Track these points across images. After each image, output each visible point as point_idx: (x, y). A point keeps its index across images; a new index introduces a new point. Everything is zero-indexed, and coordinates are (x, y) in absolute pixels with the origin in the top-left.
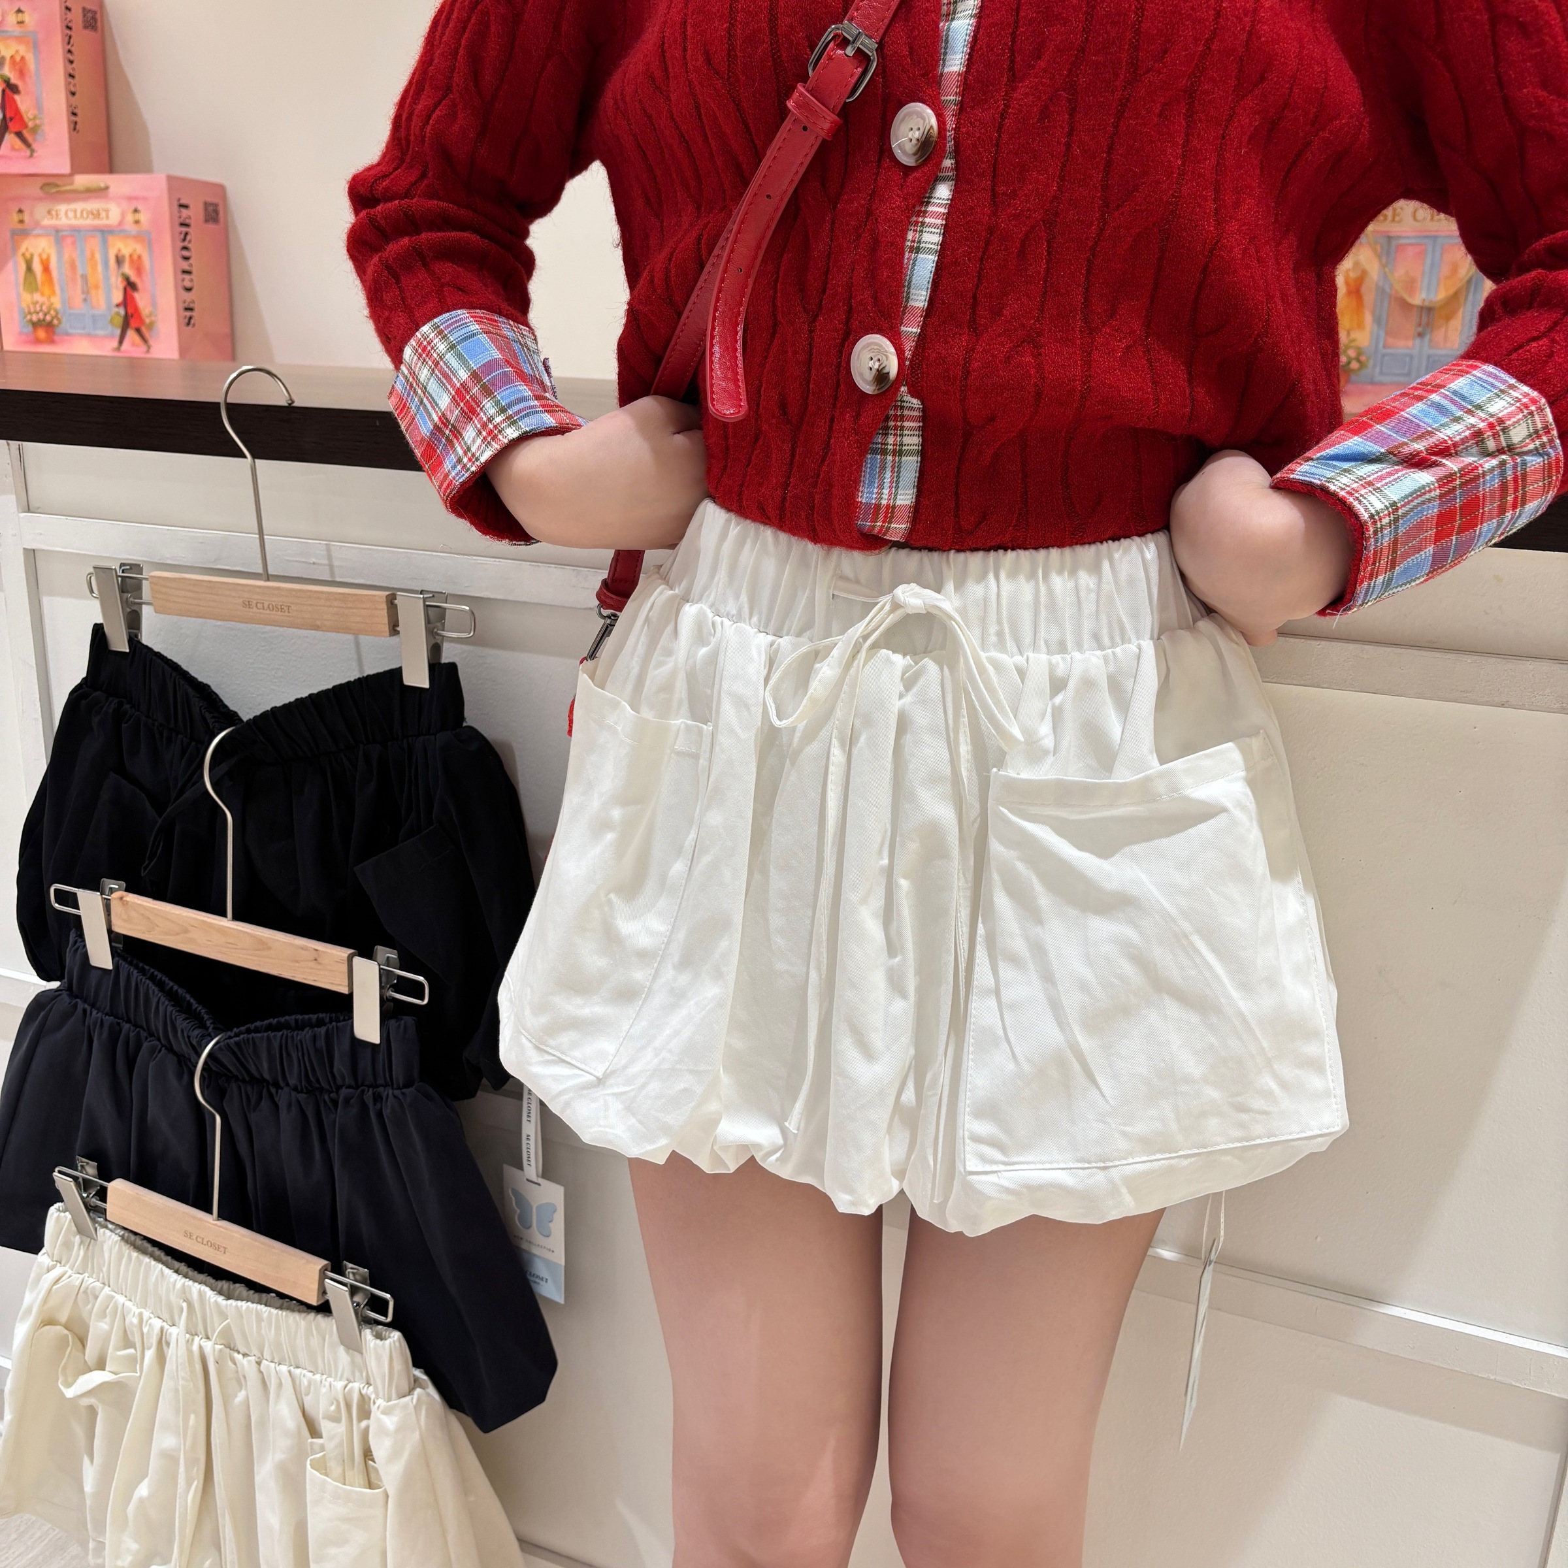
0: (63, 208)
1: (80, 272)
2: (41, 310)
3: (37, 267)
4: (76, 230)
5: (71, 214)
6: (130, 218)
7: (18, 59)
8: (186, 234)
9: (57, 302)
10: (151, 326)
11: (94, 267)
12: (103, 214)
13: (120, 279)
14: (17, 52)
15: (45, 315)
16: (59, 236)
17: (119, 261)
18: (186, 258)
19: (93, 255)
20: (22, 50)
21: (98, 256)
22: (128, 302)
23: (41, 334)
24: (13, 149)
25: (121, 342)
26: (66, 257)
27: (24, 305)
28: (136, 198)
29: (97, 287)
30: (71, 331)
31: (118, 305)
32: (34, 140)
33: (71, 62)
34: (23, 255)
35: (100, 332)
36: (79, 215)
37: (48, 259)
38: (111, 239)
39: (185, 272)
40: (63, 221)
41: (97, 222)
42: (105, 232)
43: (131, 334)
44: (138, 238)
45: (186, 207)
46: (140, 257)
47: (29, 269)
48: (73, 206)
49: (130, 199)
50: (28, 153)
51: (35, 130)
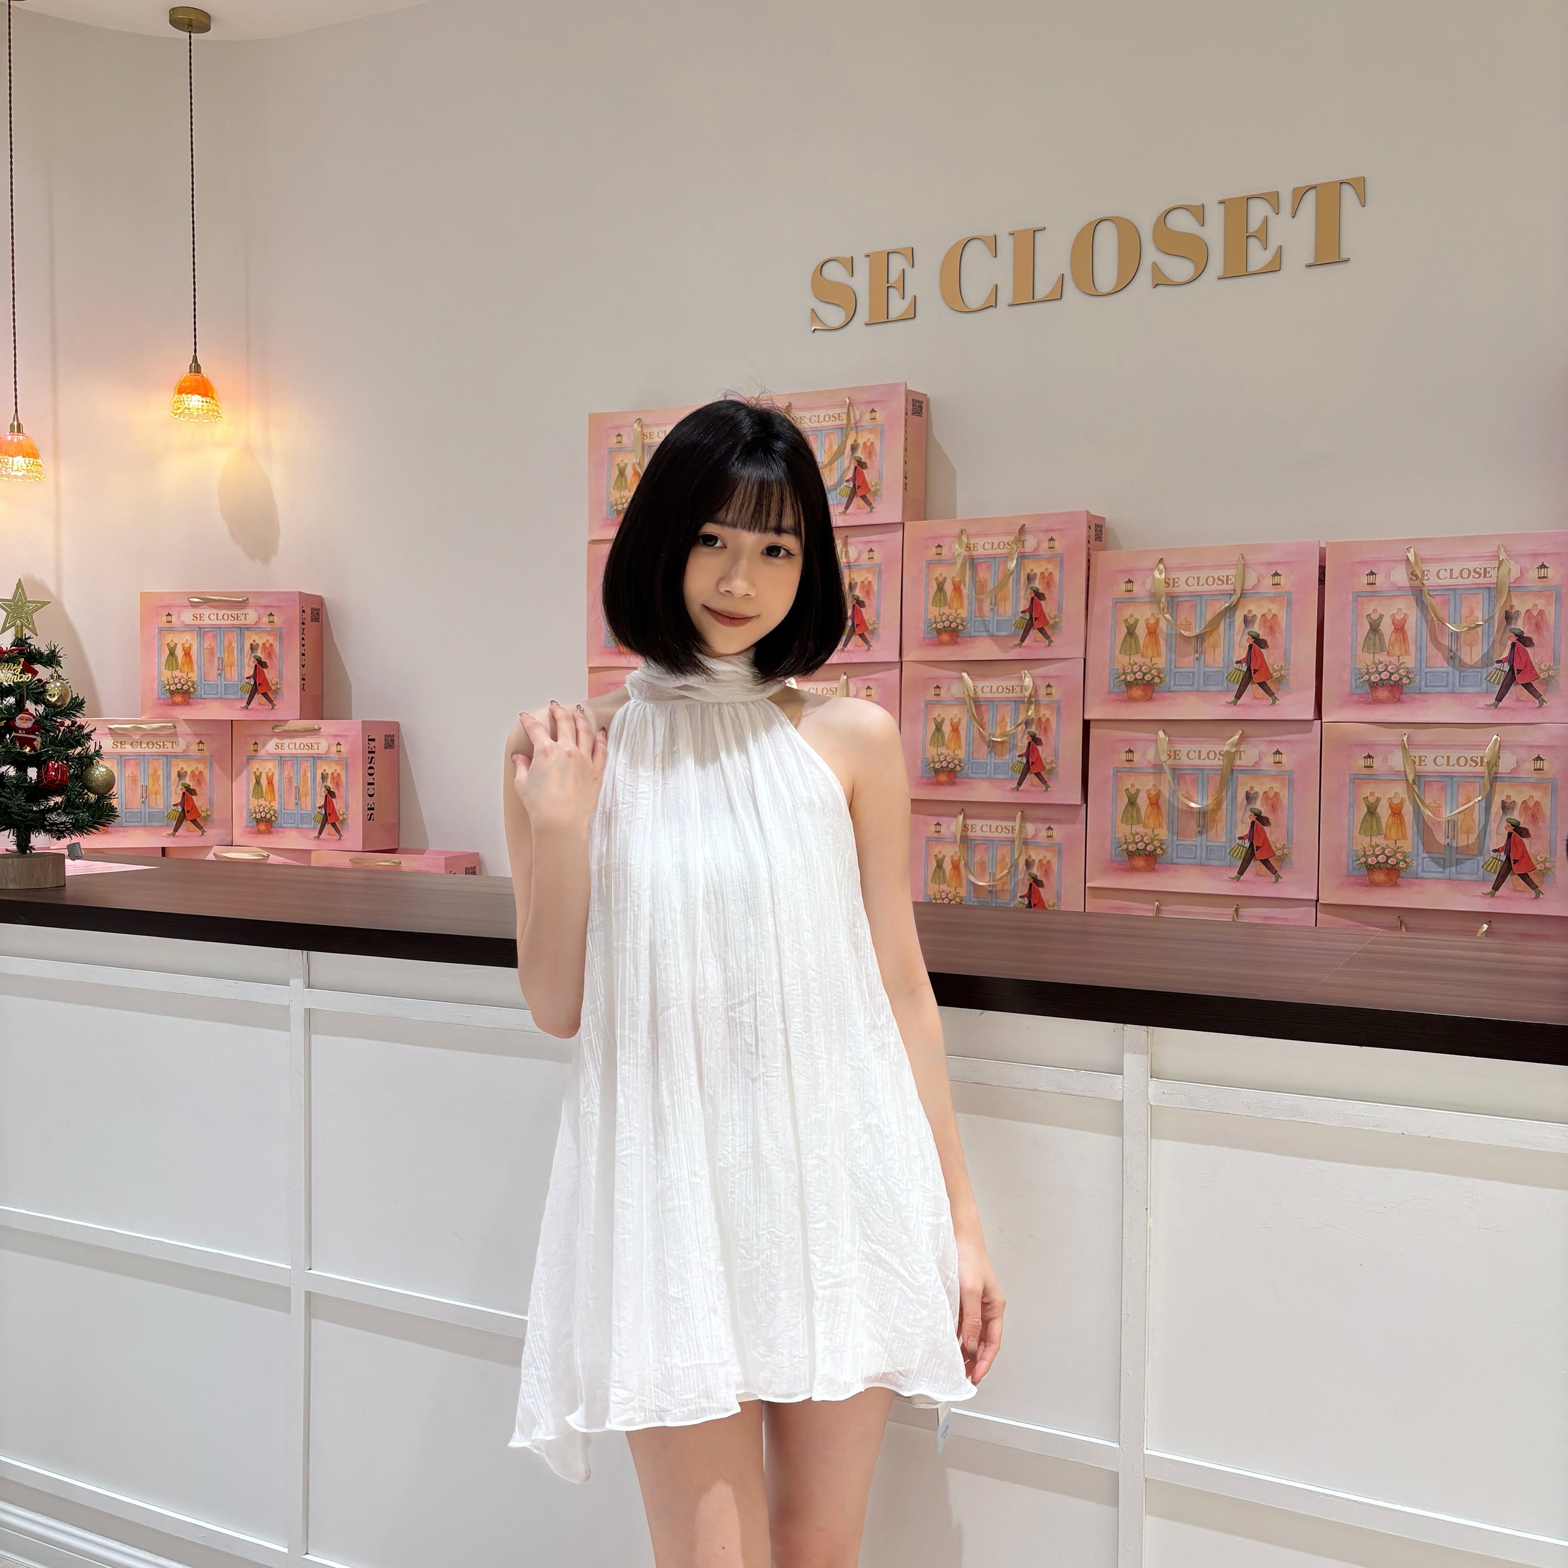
0: (287, 741)
1: (295, 784)
2: (264, 811)
3: (264, 781)
4: (295, 756)
5: (291, 746)
6: (334, 749)
7: (268, 645)
8: (373, 758)
9: (276, 805)
10: (343, 822)
11: (305, 782)
12: (316, 746)
13: (324, 789)
14: (268, 640)
15: (266, 813)
16: (282, 760)
17: (324, 777)
18: (371, 775)
19: (305, 773)
20: (271, 640)
21: (309, 774)
22: (328, 806)
23: (262, 827)
24: (260, 704)
25: (320, 833)
26: (286, 774)
27: (251, 807)
28: (339, 736)
29: (306, 795)
30: (283, 825)
31: (320, 808)
32: (275, 698)
33: (303, 645)
34: (255, 773)
35: (305, 826)
36: (298, 747)
37: (272, 776)
38: (319, 762)
39: (369, 784)
40: (287, 751)
41: (310, 751)
42: (316, 758)
43: (328, 827)
44: (338, 762)
45: (374, 740)
46: (339, 774)
47: (258, 782)
48: (294, 741)
49: (335, 736)
50: (271, 707)
51: (276, 692)
